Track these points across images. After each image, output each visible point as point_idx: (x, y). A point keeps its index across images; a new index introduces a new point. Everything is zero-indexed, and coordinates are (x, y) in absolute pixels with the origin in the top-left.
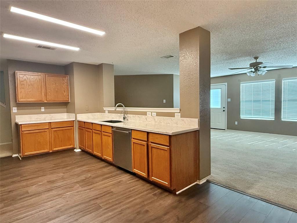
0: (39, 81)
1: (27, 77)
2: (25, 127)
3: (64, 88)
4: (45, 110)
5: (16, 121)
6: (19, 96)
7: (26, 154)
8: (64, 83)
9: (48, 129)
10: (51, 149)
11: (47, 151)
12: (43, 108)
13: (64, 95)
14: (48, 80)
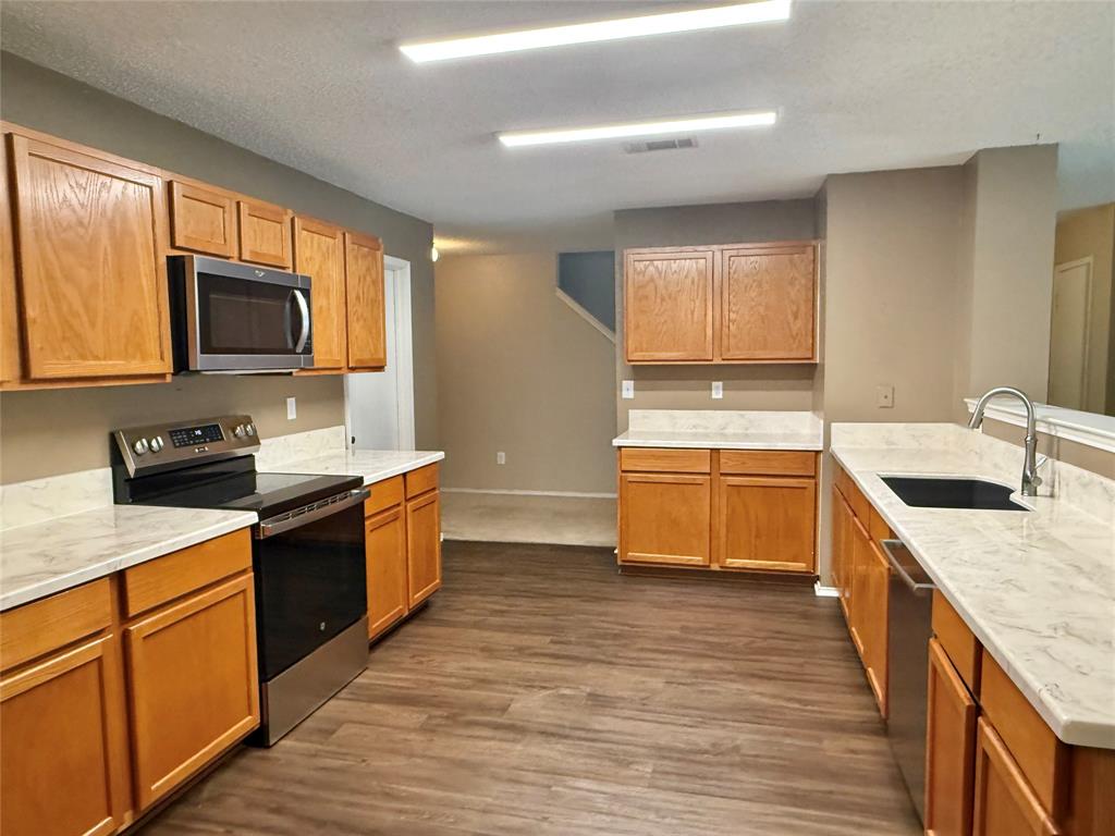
0: (696, 280)
1: (657, 268)
2: (631, 457)
3: (793, 302)
4: (727, 392)
5: (631, 429)
6: (630, 342)
7: (631, 555)
8: (796, 279)
9: (709, 474)
10: (714, 556)
11: (701, 563)
12: (717, 385)
13: (794, 333)
14: (732, 271)
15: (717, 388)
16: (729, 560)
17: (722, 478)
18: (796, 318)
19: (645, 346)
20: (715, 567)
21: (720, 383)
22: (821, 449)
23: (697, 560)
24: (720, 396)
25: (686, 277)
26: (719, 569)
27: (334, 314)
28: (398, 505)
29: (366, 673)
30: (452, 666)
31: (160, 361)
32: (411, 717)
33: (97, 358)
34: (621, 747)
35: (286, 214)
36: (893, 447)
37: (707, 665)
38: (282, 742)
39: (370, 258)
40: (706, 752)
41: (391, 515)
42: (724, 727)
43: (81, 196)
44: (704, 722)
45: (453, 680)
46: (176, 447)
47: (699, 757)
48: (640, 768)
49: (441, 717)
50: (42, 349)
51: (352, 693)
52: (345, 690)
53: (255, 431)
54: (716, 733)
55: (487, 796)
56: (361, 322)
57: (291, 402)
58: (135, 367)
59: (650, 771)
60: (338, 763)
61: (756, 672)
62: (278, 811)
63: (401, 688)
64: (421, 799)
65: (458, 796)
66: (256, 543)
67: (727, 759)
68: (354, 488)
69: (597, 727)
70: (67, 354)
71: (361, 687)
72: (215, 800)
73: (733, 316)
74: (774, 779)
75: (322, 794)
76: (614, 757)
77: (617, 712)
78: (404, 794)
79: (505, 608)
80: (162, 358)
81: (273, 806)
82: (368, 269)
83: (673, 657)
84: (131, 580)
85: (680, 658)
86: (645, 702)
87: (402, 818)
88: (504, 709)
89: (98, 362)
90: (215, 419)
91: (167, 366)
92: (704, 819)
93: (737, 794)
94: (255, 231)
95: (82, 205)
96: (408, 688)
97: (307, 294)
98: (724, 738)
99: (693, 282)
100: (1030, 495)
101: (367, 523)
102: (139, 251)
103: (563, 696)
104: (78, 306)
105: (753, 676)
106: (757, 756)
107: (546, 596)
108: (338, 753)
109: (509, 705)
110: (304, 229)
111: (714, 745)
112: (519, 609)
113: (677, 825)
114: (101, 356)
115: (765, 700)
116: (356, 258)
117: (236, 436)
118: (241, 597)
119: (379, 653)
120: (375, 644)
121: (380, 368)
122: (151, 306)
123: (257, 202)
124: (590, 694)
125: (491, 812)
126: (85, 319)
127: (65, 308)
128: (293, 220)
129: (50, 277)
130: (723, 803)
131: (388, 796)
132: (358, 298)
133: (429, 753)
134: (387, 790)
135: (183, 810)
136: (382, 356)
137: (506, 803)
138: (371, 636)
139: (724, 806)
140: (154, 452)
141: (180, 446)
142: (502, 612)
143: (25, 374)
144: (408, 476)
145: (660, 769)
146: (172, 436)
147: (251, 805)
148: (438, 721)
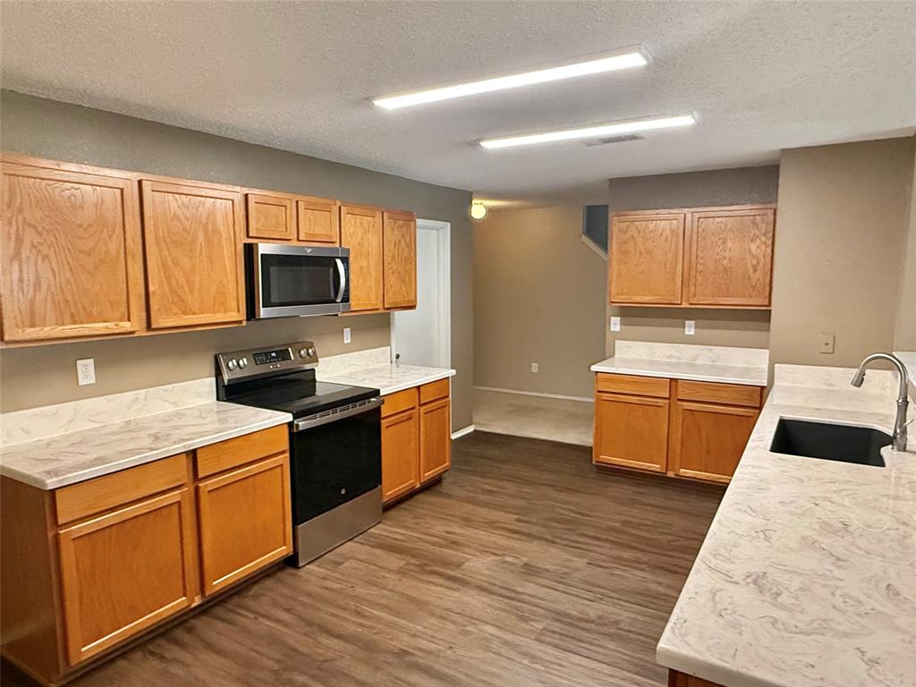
0: (669, 237)
1: (637, 227)
2: (605, 380)
3: (754, 257)
4: (697, 330)
5: (616, 356)
6: (613, 288)
7: (604, 458)
8: (757, 237)
9: (669, 399)
10: (670, 467)
11: (658, 470)
12: (690, 324)
13: (754, 284)
14: (700, 230)
15: (690, 326)
16: (682, 470)
17: (679, 403)
18: (755, 270)
19: (625, 291)
20: (671, 474)
21: (693, 322)
22: (765, 385)
23: (656, 467)
24: (692, 333)
25: (661, 235)
26: (673, 476)
27: (373, 271)
28: (413, 408)
29: (380, 526)
30: (439, 528)
31: (236, 313)
32: (395, 562)
33: (194, 313)
34: (529, 607)
35: (335, 204)
36: (831, 388)
37: (627, 554)
38: (308, 566)
39: (405, 228)
40: (593, 622)
41: (407, 416)
42: (614, 604)
43: (185, 211)
44: (602, 598)
45: (434, 539)
46: (257, 364)
47: (584, 625)
48: (535, 624)
49: (415, 565)
50: (159, 310)
51: (365, 539)
52: (361, 536)
53: (314, 353)
54: (607, 609)
55: (419, 625)
56: (396, 275)
57: (347, 331)
58: (220, 317)
59: (541, 627)
60: (336, 586)
61: (665, 566)
62: (288, 610)
63: (397, 539)
64: (378, 620)
65: (403, 622)
66: (291, 435)
67: (605, 629)
68: (373, 397)
69: (519, 589)
70: (174, 312)
71: (373, 535)
72: (256, 597)
73: (700, 267)
74: (634, 651)
75: (318, 605)
76: (520, 613)
77: (540, 580)
78: (368, 614)
79: (495, 489)
80: (239, 311)
81: (287, 607)
82: (403, 236)
83: (605, 544)
84: (199, 455)
85: (608, 546)
86: (563, 576)
87: (360, 630)
88: (458, 565)
89: (195, 316)
90: (284, 345)
91: (242, 316)
92: (566, 670)
93: (599, 657)
94: (310, 220)
95: (186, 218)
96: (403, 541)
97: (345, 261)
98: (612, 614)
99: (666, 240)
100: (899, 450)
101: (383, 422)
102: (224, 243)
103: (507, 562)
104: (182, 281)
105: (661, 568)
106: (629, 631)
107: (530, 483)
108: (341, 580)
109: (463, 563)
110: (348, 213)
111: (600, 617)
112: (506, 491)
113: (544, 671)
114: (197, 311)
115: (660, 589)
116: (392, 229)
117: (301, 356)
118: (279, 469)
119: (392, 513)
120: (388, 507)
121: (413, 307)
122: (231, 277)
123: (313, 199)
124: (526, 564)
125: (419, 637)
126: (186, 289)
127: (174, 282)
128: (340, 207)
129: (164, 265)
130: (584, 661)
131: (358, 613)
132: (393, 258)
133: (396, 589)
134: (359, 610)
135: (236, 600)
136: (413, 298)
137: (430, 632)
138: (385, 500)
139: (584, 664)
140: (241, 368)
141: (261, 364)
142: (490, 491)
143: (149, 327)
144: (422, 388)
145: (550, 628)
146: (254, 358)
147: (275, 604)
148: (412, 567)
